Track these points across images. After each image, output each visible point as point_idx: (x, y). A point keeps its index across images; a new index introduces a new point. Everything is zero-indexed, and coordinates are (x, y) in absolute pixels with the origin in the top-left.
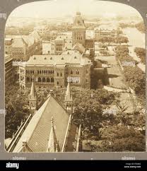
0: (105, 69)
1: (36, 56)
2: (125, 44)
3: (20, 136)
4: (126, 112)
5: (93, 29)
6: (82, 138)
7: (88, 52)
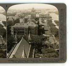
0: (43, 28)
1: (18, 24)
2: (50, 19)
3: (12, 53)
4: (52, 43)
5: (39, 14)
6: (35, 53)
7: (37, 22)
